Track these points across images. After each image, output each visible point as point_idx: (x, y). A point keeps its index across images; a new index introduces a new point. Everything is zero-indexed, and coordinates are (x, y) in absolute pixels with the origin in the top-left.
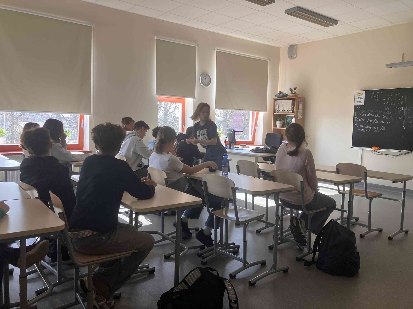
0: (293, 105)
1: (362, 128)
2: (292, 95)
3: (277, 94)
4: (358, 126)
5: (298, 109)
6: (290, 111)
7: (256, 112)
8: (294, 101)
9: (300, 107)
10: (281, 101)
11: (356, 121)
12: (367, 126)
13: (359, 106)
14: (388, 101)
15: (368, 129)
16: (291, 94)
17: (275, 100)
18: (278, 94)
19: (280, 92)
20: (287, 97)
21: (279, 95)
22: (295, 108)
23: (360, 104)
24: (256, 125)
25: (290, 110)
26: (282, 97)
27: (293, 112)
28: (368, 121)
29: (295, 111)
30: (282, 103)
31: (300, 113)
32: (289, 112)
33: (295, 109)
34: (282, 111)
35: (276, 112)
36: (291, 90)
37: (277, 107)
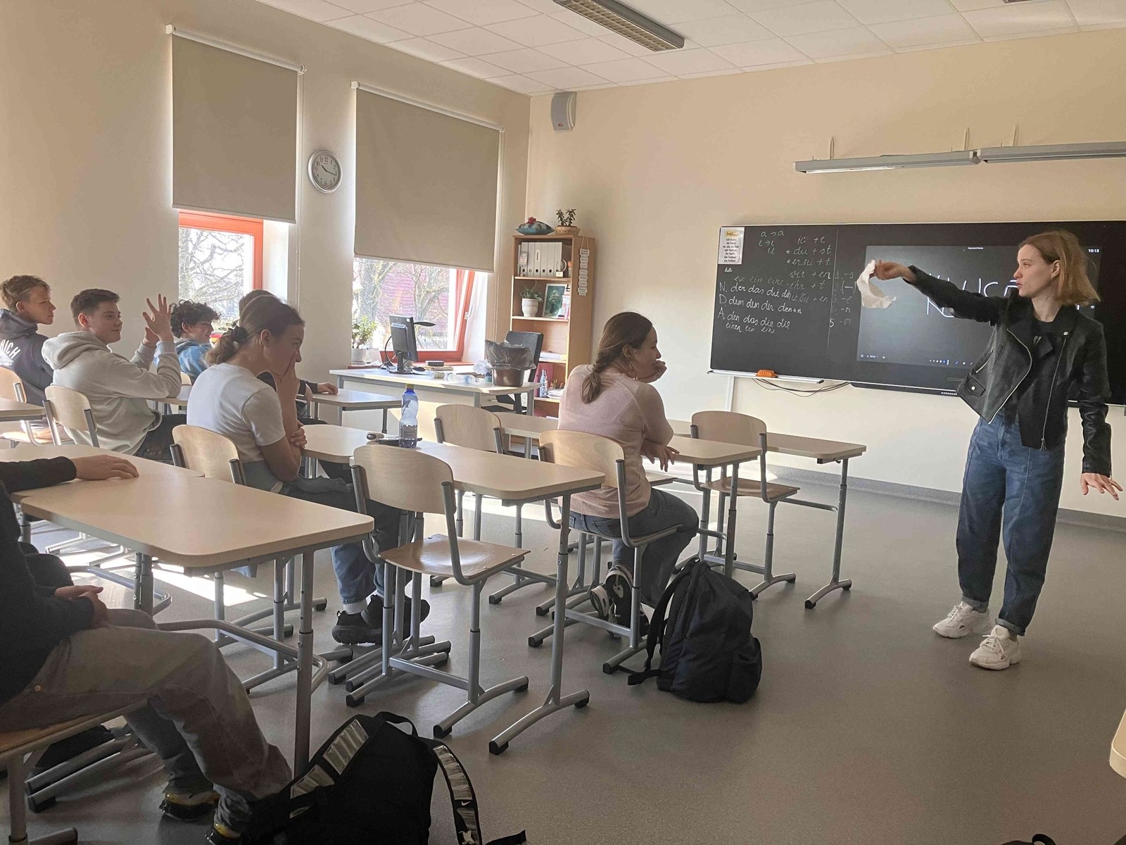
0: (566, 256)
1: (735, 322)
2: (563, 228)
3: (524, 225)
4: (726, 318)
5: (577, 268)
6: (557, 273)
7: (467, 272)
8: (570, 247)
9: (584, 263)
10: (533, 243)
11: (723, 305)
12: (748, 318)
13: (728, 266)
14: (797, 257)
15: (751, 325)
16: (559, 228)
17: (519, 241)
18: (527, 226)
19: (532, 221)
20: (550, 235)
21: (529, 226)
22: (569, 264)
23: (732, 261)
24: (466, 309)
25: (557, 271)
26: (538, 233)
27: (566, 275)
28: (751, 304)
29: (570, 273)
30: (537, 251)
31: (583, 281)
32: (554, 276)
33: (570, 269)
34: (537, 271)
35: (521, 275)
36: (560, 214)
37: (522, 260)
